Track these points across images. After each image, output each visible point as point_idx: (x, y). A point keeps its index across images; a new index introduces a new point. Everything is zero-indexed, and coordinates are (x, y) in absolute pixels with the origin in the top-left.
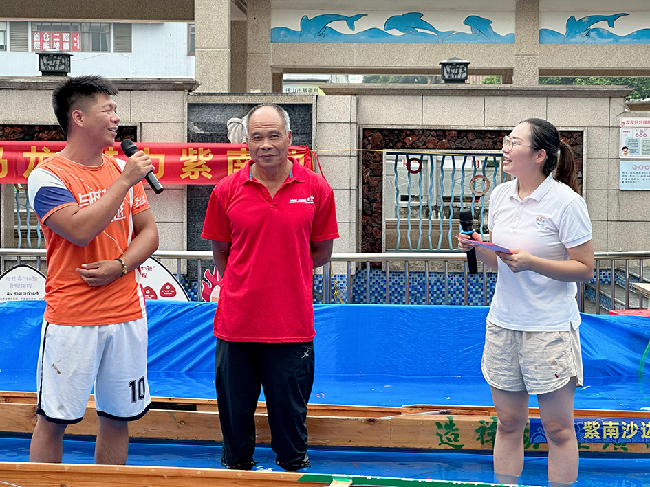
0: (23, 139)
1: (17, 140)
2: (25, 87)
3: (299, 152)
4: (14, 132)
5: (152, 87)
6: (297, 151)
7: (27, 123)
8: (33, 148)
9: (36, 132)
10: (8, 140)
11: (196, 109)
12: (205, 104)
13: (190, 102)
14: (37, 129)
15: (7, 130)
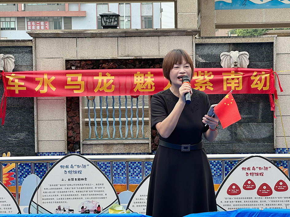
0: (93, 68)
1: (89, 69)
2: (93, 36)
3: (266, 73)
4: (87, 64)
5: (172, 34)
6: (265, 72)
7: (95, 58)
8: (100, 74)
9: (101, 63)
10: (83, 69)
11: (200, 47)
12: (206, 44)
13: (197, 43)
14: (101, 61)
15: (83, 63)
